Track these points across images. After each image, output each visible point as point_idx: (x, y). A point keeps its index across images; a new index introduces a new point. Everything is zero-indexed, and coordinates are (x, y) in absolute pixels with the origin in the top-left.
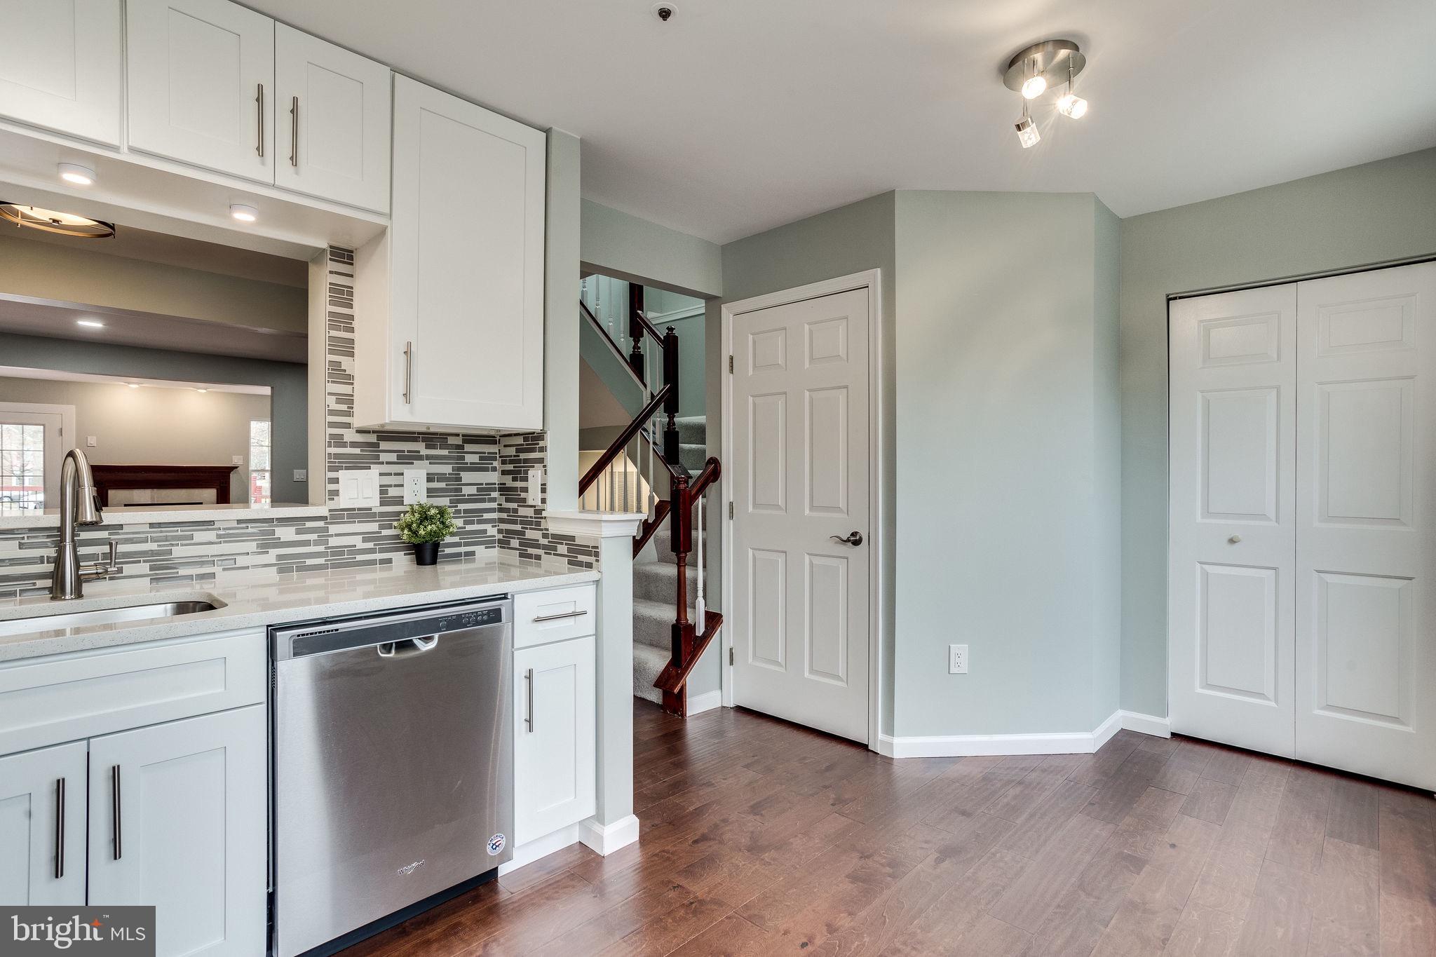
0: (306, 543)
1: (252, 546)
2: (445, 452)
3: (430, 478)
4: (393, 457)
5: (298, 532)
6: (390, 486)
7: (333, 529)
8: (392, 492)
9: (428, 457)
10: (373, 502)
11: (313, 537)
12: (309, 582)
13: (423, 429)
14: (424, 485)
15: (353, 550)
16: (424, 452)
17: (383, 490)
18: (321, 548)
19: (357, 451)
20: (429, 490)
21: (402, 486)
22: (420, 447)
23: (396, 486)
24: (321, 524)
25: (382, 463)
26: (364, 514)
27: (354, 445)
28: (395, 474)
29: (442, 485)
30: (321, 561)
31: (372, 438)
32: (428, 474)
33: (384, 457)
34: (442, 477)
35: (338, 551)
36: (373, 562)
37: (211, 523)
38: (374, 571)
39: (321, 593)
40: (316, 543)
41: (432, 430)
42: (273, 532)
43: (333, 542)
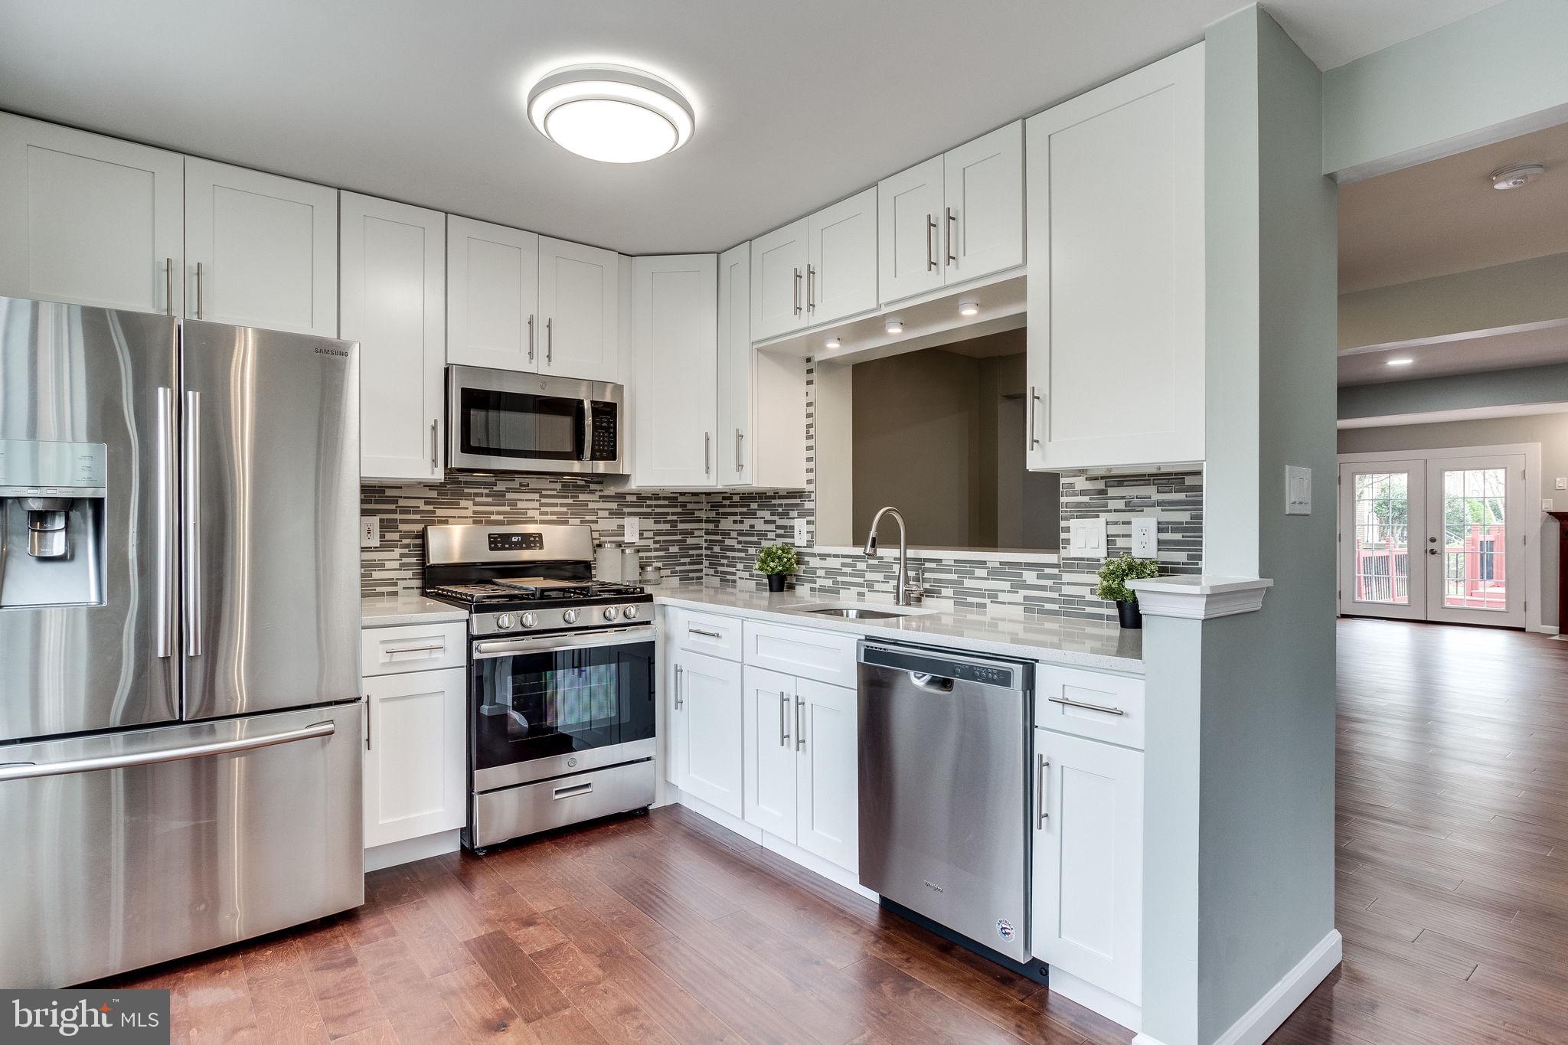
0: (1043, 588)
1: (1006, 586)
2: (1181, 496)
3: (1161, 528)
4: (1121, 505)
5: (1039, 577)
6: (1118, 536)
7: (1067, 577)
8: (1121, 543)
9: (1159, 503)
10: (1101, 553)
11: (1049, 583)
12: (1048, 625)
13: (1154, 471)
14: (1153, 536)
15: (1081, 600)
16: (1157, 497)
17: (1110, 540)
18: (1055, 595)
19: (1086, 499)
20: (1159, 542)
21: (1130, 536)
22: (1151, 491)
23: (1123, 536)
24: (1055, 571)
25: (1110, 511)
26: (1089, 565)
27: (1083, 493)
28: (1123, 523)
29: (1178, 536)
30: (1055, 607)
31: (1100, 485)
32: (1159, 523)
33: (1112, 504)
34: (1177, 527)
35: (1068, 600)
36: (1100, 617)
37: (985, 562)
38: (1101, 626)
39: (1055, 639)
40: (1051, 589)
41: (1163, 470)
42: (1021, 575)
43: (1067, 590)
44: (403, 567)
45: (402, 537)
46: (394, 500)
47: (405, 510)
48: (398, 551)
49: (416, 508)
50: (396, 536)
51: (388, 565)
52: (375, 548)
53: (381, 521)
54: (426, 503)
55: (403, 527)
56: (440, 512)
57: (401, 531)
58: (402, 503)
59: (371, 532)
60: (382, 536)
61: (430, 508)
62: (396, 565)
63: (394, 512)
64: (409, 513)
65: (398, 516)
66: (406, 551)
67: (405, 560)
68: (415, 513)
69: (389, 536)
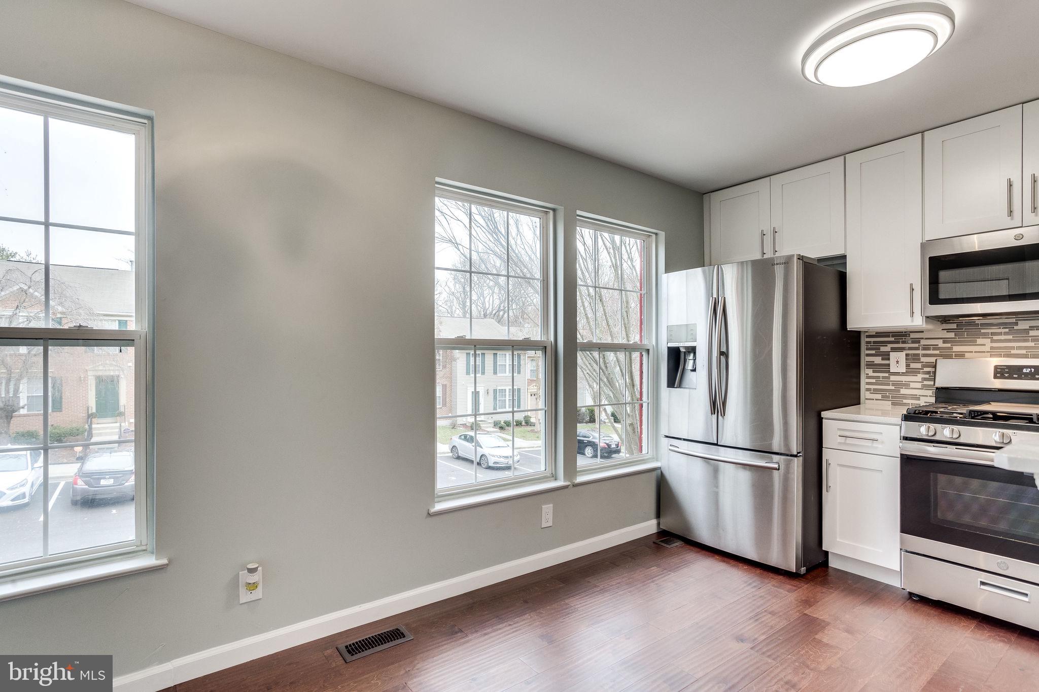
44: (925, 387)
45: (924, 366)
46: (917, 341)
47: (926, 348)
48: (920, 377)
49: (936, 347)
50: (919, 366)
51: (912, 385)
52: (902, 373)
53: (907, 355)
54: (944, 342)
55: (923, 359)
56: (956, 349)
57: (923, 362)
58: (923, 342)
59: (899, 362)
60: (908, 366)
61: (949, 345)
62: (919, 385)
63: (917, 349)
64: (929, 349)
65: (920, 352)
66: (927, 376)
67: (926, 383)
68: (934, 349)
69: (913, 365)
